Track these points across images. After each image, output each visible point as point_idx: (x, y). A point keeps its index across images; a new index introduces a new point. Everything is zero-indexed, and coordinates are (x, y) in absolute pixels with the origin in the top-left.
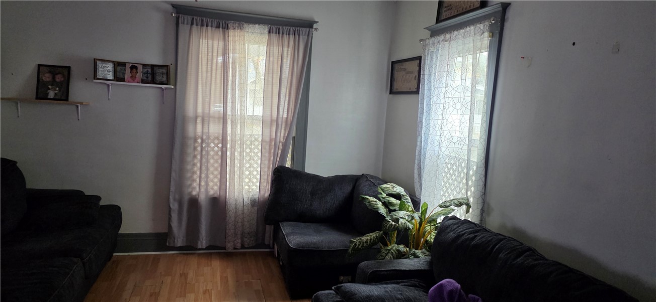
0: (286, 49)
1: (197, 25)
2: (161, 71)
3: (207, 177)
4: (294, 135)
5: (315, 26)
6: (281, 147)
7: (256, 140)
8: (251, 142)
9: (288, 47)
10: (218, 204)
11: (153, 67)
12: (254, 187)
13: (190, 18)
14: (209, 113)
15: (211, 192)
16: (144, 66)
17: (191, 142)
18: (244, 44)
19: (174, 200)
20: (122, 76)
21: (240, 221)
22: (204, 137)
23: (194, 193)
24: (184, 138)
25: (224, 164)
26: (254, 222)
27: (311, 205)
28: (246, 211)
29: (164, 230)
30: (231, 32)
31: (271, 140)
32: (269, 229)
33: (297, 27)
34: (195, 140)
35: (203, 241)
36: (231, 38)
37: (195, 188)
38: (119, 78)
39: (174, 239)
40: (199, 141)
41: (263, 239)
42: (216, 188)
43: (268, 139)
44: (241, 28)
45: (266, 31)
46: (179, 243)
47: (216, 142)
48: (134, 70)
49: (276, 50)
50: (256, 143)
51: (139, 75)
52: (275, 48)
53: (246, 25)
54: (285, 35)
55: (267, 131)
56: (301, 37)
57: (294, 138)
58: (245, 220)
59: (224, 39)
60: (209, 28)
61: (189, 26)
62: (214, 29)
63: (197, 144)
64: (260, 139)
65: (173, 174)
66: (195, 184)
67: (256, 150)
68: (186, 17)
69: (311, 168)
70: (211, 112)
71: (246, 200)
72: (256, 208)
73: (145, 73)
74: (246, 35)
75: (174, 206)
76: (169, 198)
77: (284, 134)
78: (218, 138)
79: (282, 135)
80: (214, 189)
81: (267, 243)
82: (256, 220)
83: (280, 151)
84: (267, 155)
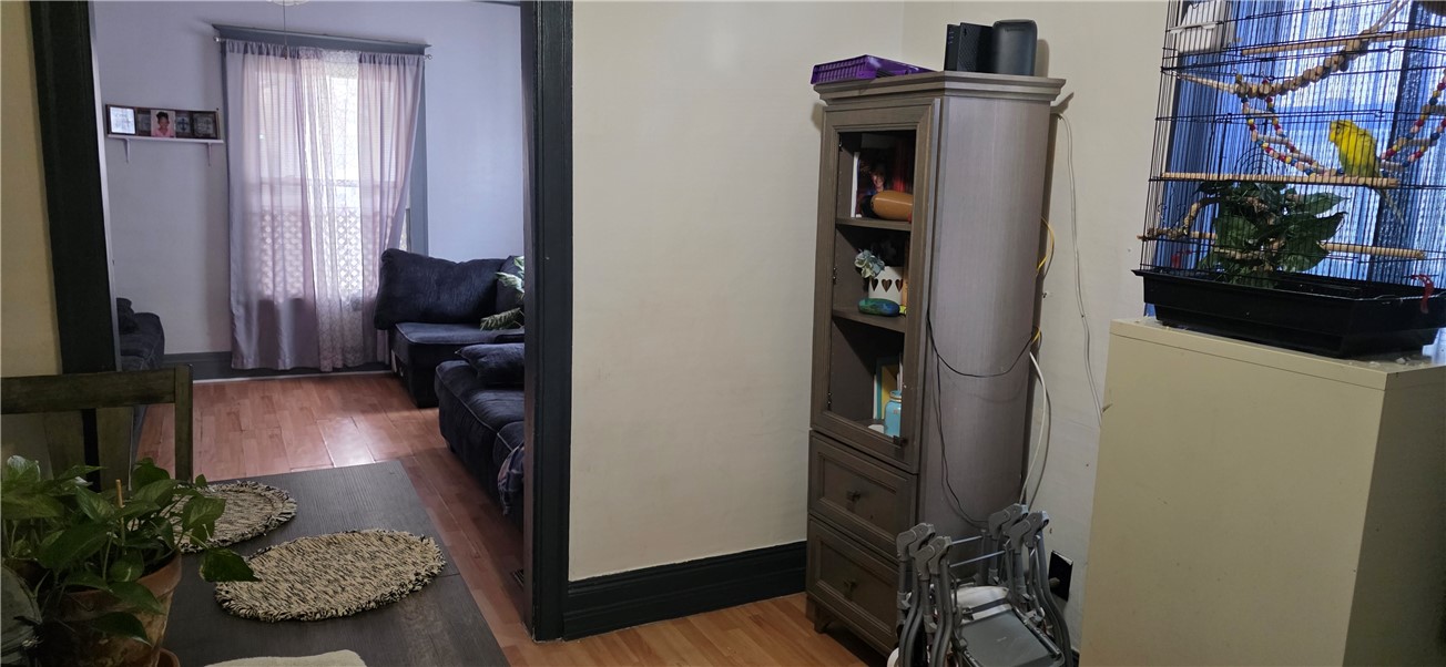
0: (386, 83)
1: (253, 53)
2: (205, 119)
3: (284, 269)
4: (407, 207)
5: (427, 51)
6: (390, 224)
7: (352, 214)
8: (345, 218)
9: (390, 80)
10: (303, 308)
11: (191, 114)
12: (355, 284)
13: (242, 44)
14: (280, 178)
15: (294, 291)
16: (178, 112)
17: (256, 219)
18: (325, 79)
19: (238, 302)
20: (145, 128)
21: (337, 328)
22: (275, 213)
23: (268, 292)
24: (246, 214)
25: (308, 249)
26: (360, 331)
27: (439, 298)
28: (345, 315)
29: (227, 348)
30: (304, 63)
31: (374, 215)
32: (382, 336)
33: (401, 53)
34: (262, 218)
35: (287, 360)
36: (304, 71)
37: (266, 284)
38: (142, 130)
39: (243, 358)
40: (268, 218)
41: (375, 356)
42: (299, 285)
43: (370, 213)
44: (318, 56)
45: (356, 59)
46: (250, 364)
47: (293, 219)
48: (164, 120)
49: (371, 84)
50: (353, 219)
51: (172, 127)
52: (370, 81)
53: (324, 52)
54: (383, 65)
55: (368, 203)
56: (407, 67)
57: (408, 210)
58: (346, 328)
59: (295, 72)
60: (271, 57)
61: (241, 55)
62: (278, 58)
63: (264, 223)
64: (358, 214)
65: (233, 266)
66: (268, 281)
67: (353, 230)
68: (236, 42)
69: (435, 252)
70: (283, 176)
71: (343, 299)
72: (360, 313)
73: (179, 123)
74: (327, 65)
75: (239, 311)
76: (230, 299)
77: (394, 205)
78: (295, 214)
79: (390, 206)
80: (296, 288)
81: (380, 359)
82: (361, 328)
83: (389, 231)
84: (370, 236)
